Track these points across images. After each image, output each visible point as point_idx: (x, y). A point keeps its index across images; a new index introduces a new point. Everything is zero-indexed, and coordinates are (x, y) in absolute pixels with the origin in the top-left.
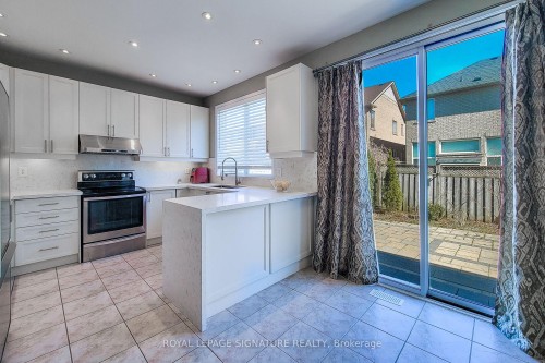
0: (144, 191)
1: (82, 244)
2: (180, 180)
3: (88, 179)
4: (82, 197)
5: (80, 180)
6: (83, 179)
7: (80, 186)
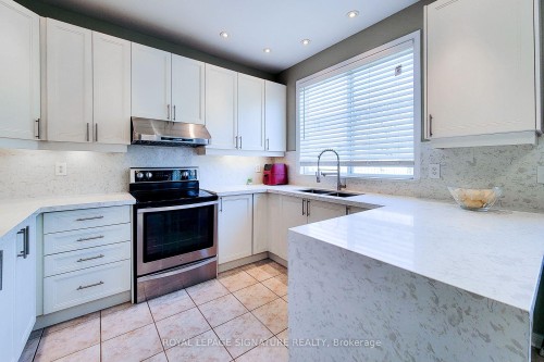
0: (215, 197)
1: (136, 277)
2: (250, 180)
3: (142, 179)
4: (136, 208)
5: (133, 181)
6: (137, 179)
7: (133, 189)
